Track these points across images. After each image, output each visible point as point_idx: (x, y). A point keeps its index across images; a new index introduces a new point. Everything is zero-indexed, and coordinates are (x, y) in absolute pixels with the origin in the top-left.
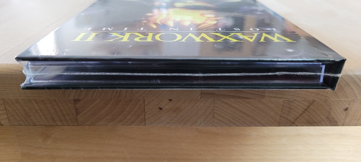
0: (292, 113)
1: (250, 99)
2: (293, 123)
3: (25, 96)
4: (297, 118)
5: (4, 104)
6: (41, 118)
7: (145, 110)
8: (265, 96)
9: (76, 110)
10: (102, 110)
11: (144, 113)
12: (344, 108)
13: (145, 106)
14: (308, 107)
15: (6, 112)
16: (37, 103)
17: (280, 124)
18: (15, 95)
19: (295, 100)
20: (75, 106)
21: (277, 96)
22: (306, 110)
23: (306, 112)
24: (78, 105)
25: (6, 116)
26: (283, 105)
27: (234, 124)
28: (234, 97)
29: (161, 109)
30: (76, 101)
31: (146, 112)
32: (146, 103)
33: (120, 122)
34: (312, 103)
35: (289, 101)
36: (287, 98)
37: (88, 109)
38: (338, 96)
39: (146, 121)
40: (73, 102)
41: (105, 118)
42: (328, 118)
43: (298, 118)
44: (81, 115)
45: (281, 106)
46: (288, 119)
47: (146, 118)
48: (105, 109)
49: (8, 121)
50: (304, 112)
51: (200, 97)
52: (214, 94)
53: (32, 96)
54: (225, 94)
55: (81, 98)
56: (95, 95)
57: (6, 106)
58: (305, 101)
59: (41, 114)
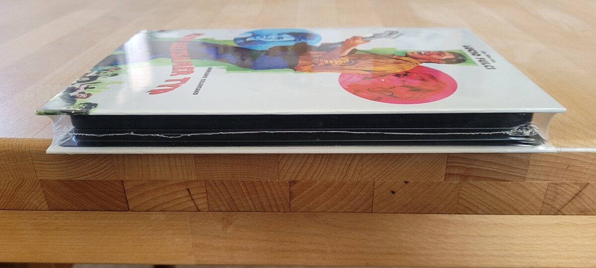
0: (559, 199)
1: (506, 181)
2: (558, 212)
3: (232, 177)
4: (565, 205)
5: (206, 186)
6: (248, 202)
7: (373, 193)
8: (525, 178)
9: (290, 193)
11: (372, 198)
13: (374, 189)
14: (580, 191)
15: (206, 195)
16: (245, 185)
17: (542, 213)
18: (221, 176)
19: (563, 183)
20: (290, 189)
21: (541, 178)
22: (576, 195)
23: (577, 198)
24: (293, 188)
26: (547, 189)
27: (484, 211)
28: (485, 179)
29: (393, 192)
30: (292, 183)
31: (374, 196)
32: (376, 186)
33: (341, 208)
34: (585, 187)
35: (556, 184)
36: (553, 181)
37: (304, 193)
40: (288, 184)
41: (325, 203)
43: (566, 204)
44: (296, 199)
45: (545, 191)
46: (553, 207)
47: (374, 203)
49: (206, 206)
50: (574, 197)
51: (444, 178)
52: (461, 175)
53: (241, 177)
54: (475, 175)
55: (298, 179)
56: (315, 176)
57: (208, 189)
58: (575, 184)
59: (248, 198)
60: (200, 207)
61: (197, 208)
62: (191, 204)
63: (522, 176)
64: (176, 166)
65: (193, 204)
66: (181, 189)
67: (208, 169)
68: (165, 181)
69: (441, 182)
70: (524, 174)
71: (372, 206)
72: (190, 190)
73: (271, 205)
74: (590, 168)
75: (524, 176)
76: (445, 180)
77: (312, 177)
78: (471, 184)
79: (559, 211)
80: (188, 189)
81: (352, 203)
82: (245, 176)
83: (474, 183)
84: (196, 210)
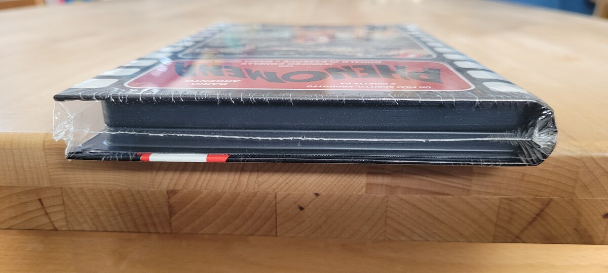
0: (515, 220)
1: (444, 194)
2: (517, 239)
3: (95, 184)
4: (524, 230)
5: (62, 195)
6: (116, 219)
7: (276, 209)
8: (469, 190)
9: (169, 207)
10: (209, 209)
11: (275, 215)
12: (603, 214)
13: (276, 204)
14: (542, 210)
15: (61, 208)
16: (111, 195)
17: (496, 239)
18: (80, 182)
19: (519, 198)
20: (168, 202)
21: (489, 191)
22: (538, 215)
23: (539, 220)
24: (173, 200)
25: (63, 216)
26: (499, 207)
27: (421, 237)
28: (418, 191)
29: (301, 208)
30: (171, 193)
31: (278, 213)
32: (278, 199)
33: (237, 229)
34: (548, 204)
35: (510, 200)
36: (505, 195)
37: (188, 206)
38: (590, 192)
39: (278, 228)
40: (166, 194)
41: (215, 222)
42: (576, 229)
43: (526, 228)
44: (177, 216)
45: (497, 209)
46: (508, 232)
47: (278, 223)
48: (215, 206)
49: (64, 223)
50: (535, 219)
51: (364, 190)
52: (385, 185)
53: (105, 184)
54: (405, 186)
55: (179, 187)
56: (200, 183)
57: (65, 199)
58: (535, 199)
59: (116, 213)
60: (57, 225)
61: (54, 225)
62: (45, 220)
63: (465, 187)
64: (23, 168)
65: (48, 221)
66: (31, 199)
67: (64, 173)
68: (10, 188)
69: (362, 195)
70: (467, 185)
71: (276, 228)
72: (42, 200)
73: (146, 225)
74: (551, 178)
75: (468, 188)
76: (366, 192)
77: (196, 185)
78: (401, 199)
79: (518, 237)
80: (40, 200)
81: (250, 222)
82: (111, 183)
83: (404, 197)
84: (51, 228)
